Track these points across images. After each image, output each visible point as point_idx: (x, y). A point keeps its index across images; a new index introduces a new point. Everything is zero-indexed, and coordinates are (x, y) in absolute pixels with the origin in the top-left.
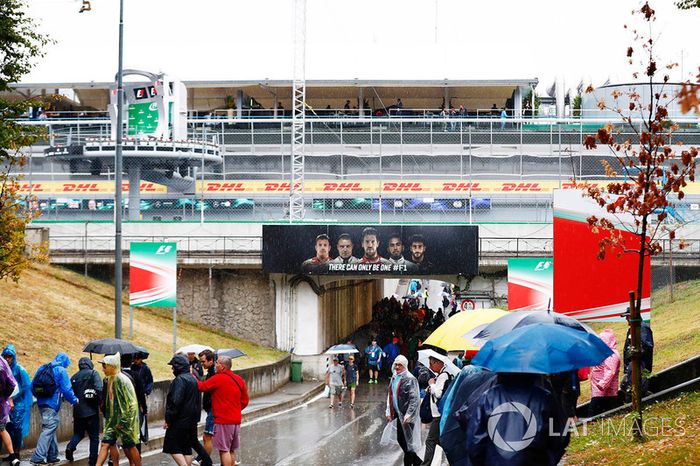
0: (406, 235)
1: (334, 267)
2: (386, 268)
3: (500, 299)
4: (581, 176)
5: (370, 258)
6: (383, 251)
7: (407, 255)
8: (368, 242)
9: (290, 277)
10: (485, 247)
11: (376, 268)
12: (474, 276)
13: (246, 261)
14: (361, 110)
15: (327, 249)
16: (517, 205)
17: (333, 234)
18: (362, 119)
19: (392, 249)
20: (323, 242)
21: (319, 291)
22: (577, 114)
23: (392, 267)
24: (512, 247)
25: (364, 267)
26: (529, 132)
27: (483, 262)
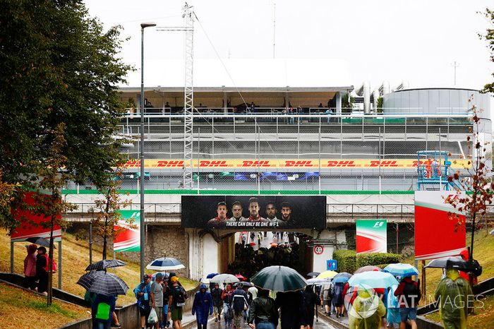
0: (278, 202)
1: (229, 224)
2: (265, 224)
3: (340, 245)
4: (384, 155)
5: (254, 218)
6: (263, 213)
7: (279, 216)
8: (252, 207)
9: (199, 230)
10: (330, 210)
11: (258, 224)
12: (323, 229)
13: (170, 220)
14: (226, 108)
15: (225, 212)
16: (338, 177)
17: (229, 201)
18: (226, 115)
19: (268, 212)
20: (222, 207)
21: (217, 239)
22: (380, 111)
23: (269, 224)
24: (349, 210)
25: (250, 224)
26: (347, 124)
27: (329, 220)
